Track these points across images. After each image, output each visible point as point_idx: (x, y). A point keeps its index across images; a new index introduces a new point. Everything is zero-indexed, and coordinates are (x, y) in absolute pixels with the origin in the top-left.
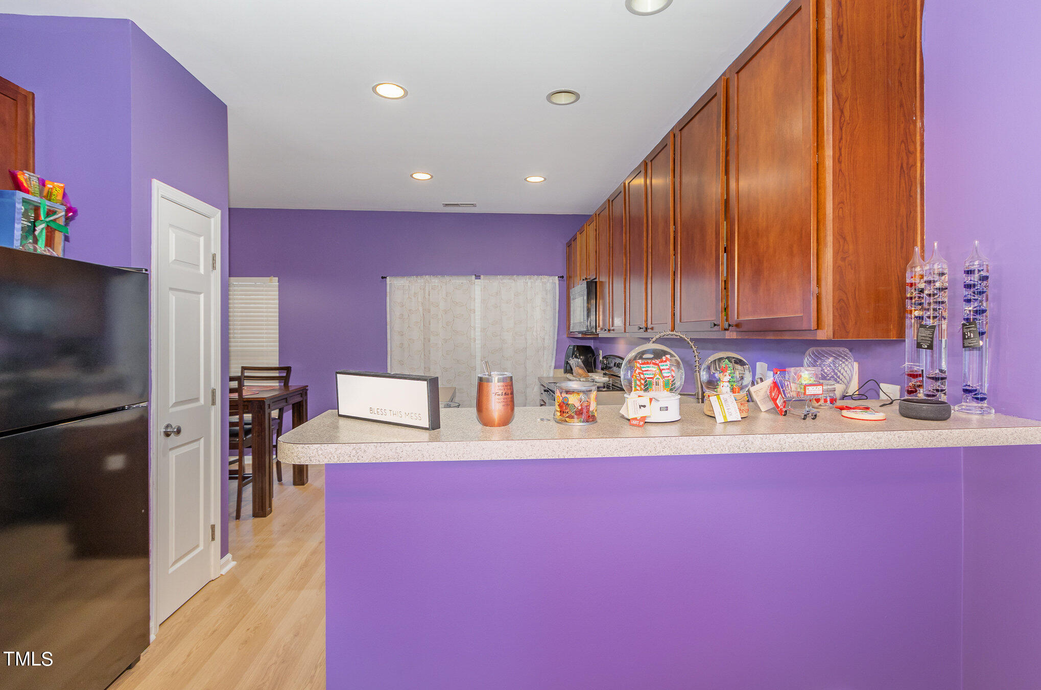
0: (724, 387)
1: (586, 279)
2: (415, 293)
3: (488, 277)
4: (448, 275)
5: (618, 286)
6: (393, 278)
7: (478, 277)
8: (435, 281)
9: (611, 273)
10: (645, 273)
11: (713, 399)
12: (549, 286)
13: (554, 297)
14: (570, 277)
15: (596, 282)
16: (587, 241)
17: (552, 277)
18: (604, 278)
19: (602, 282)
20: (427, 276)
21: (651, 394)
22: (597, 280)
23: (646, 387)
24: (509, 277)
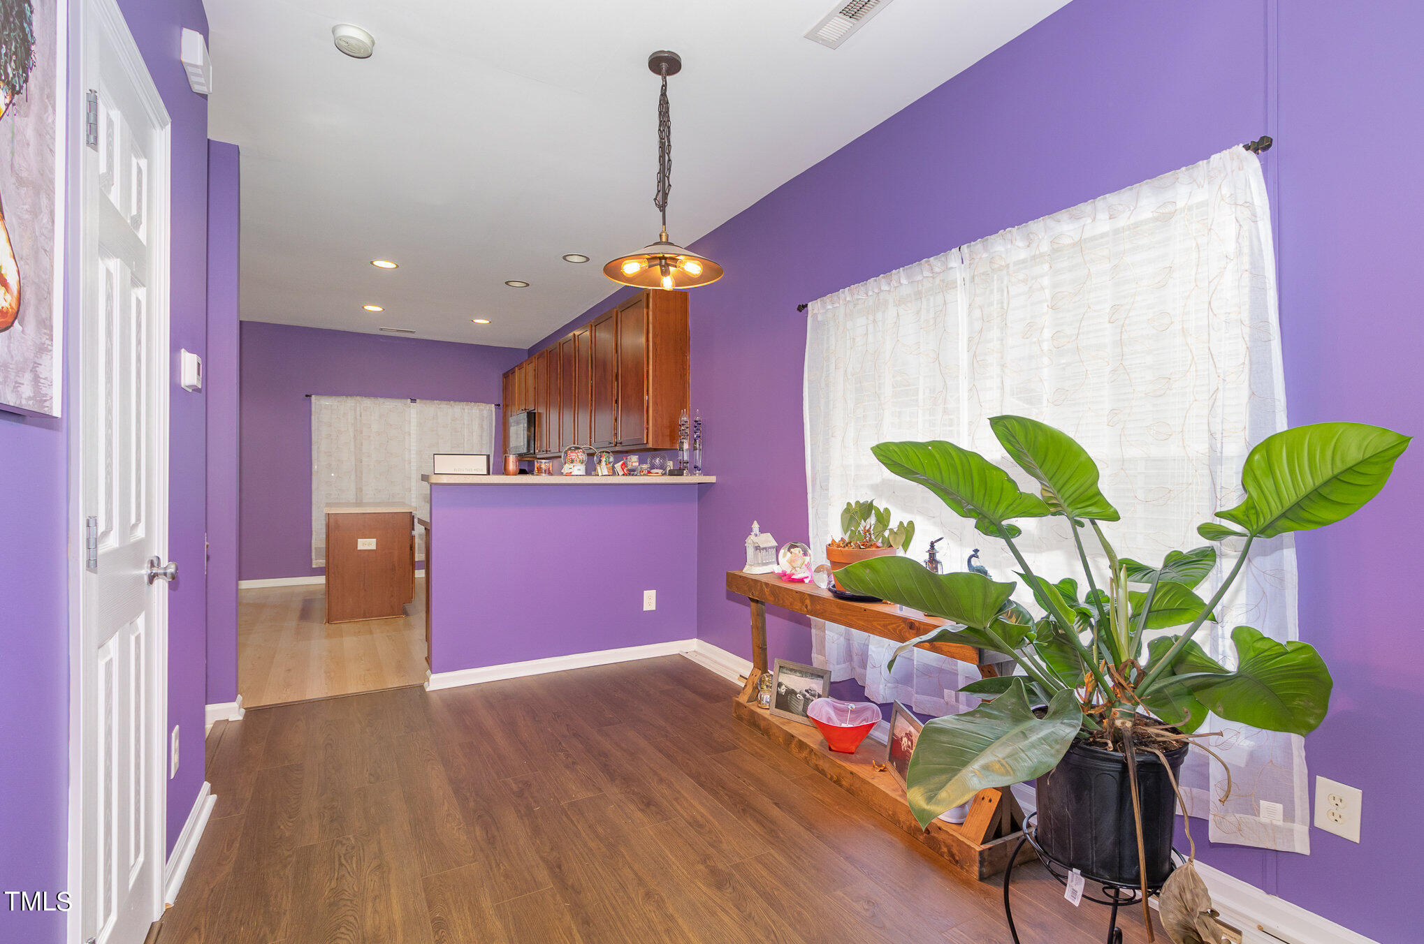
0: (603, 463)
1: (525, 409)
2: (344, 413)
3: (424, 401)
4: (381, 397)
5: (554, 416)
6: (318, 397)
7: (413, 401)
8: (367, 403)
9: (548, 405)
10: (573, 405)
11: (598, 468)
12: (485, 413)
13: (491, 424)
14: (506, 406)
15: (535, 413)
16: (526, 378)
17: (489, 405)
18: (541, 410)
19: (540, 414)
20: (358, 397)
21: (574, 464)
22: (536, 411)
23: (572, 462)
24: (446, 402)
